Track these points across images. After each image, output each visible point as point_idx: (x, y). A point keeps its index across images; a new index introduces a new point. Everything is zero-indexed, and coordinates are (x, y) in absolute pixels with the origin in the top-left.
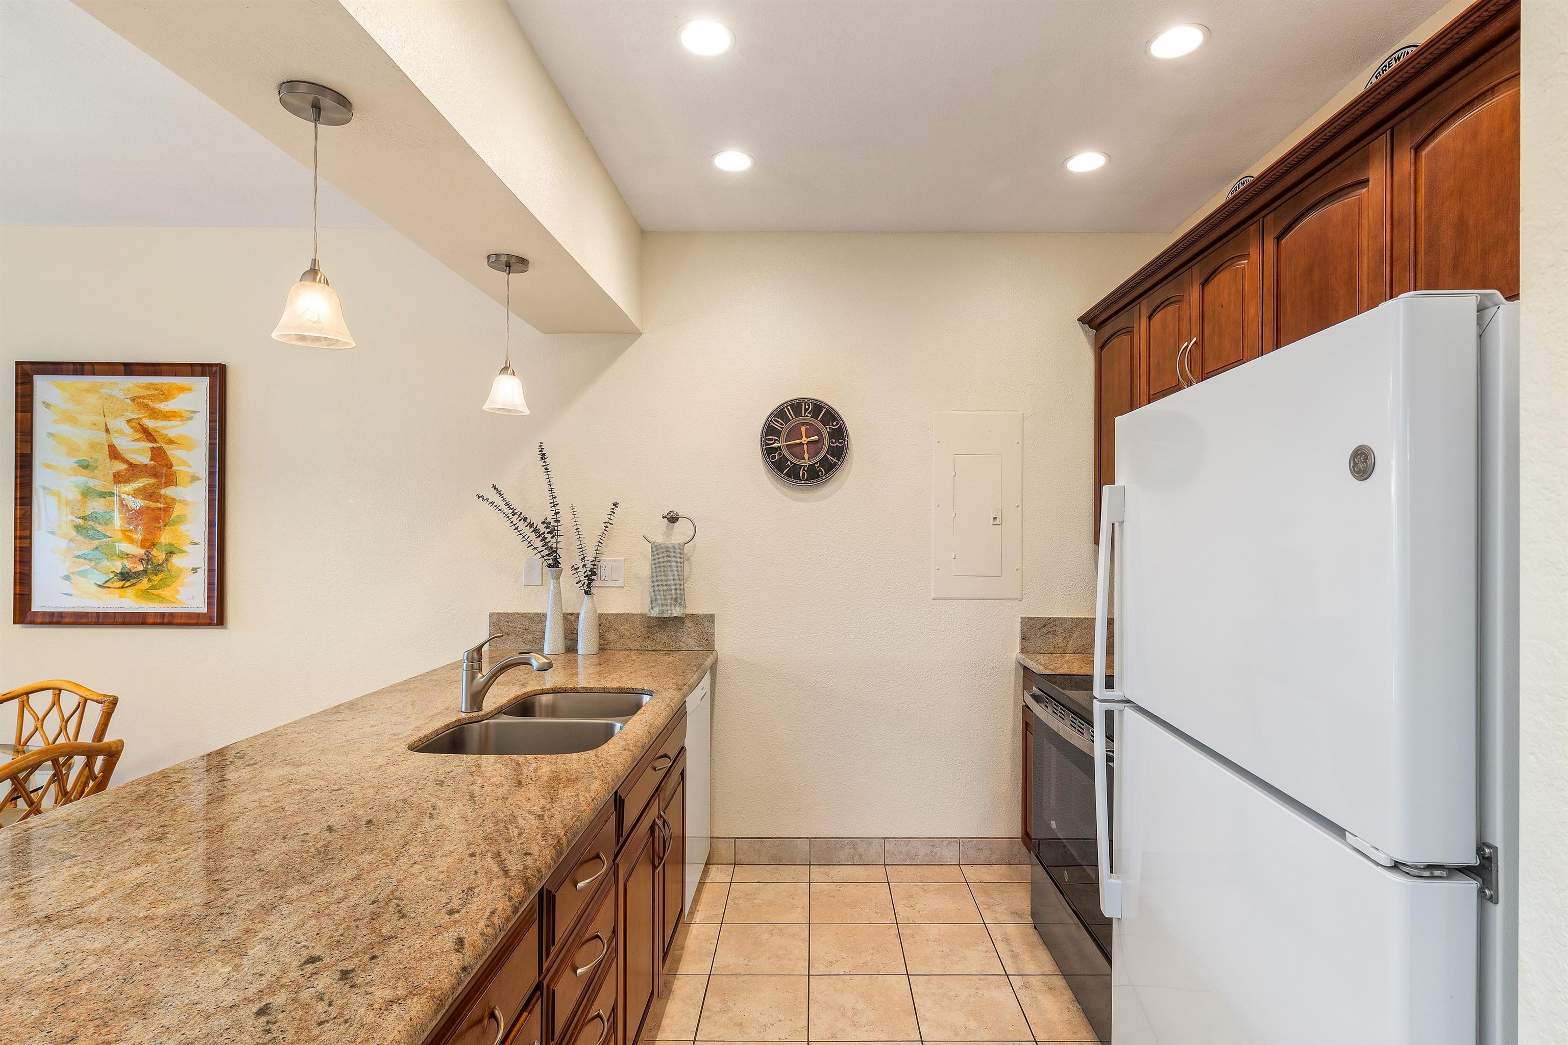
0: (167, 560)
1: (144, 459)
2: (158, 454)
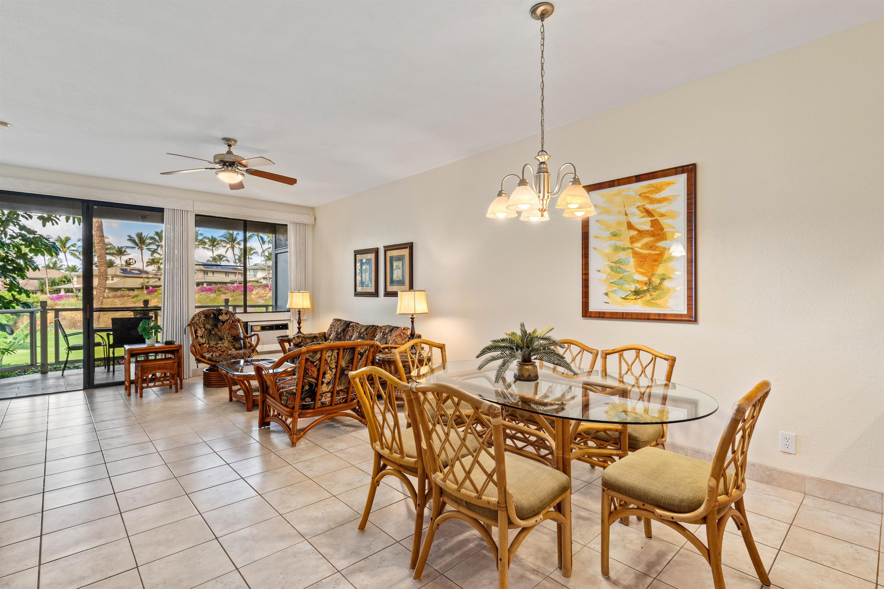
0: (660, 284)
1: (647, 227)
2: (655, 223)
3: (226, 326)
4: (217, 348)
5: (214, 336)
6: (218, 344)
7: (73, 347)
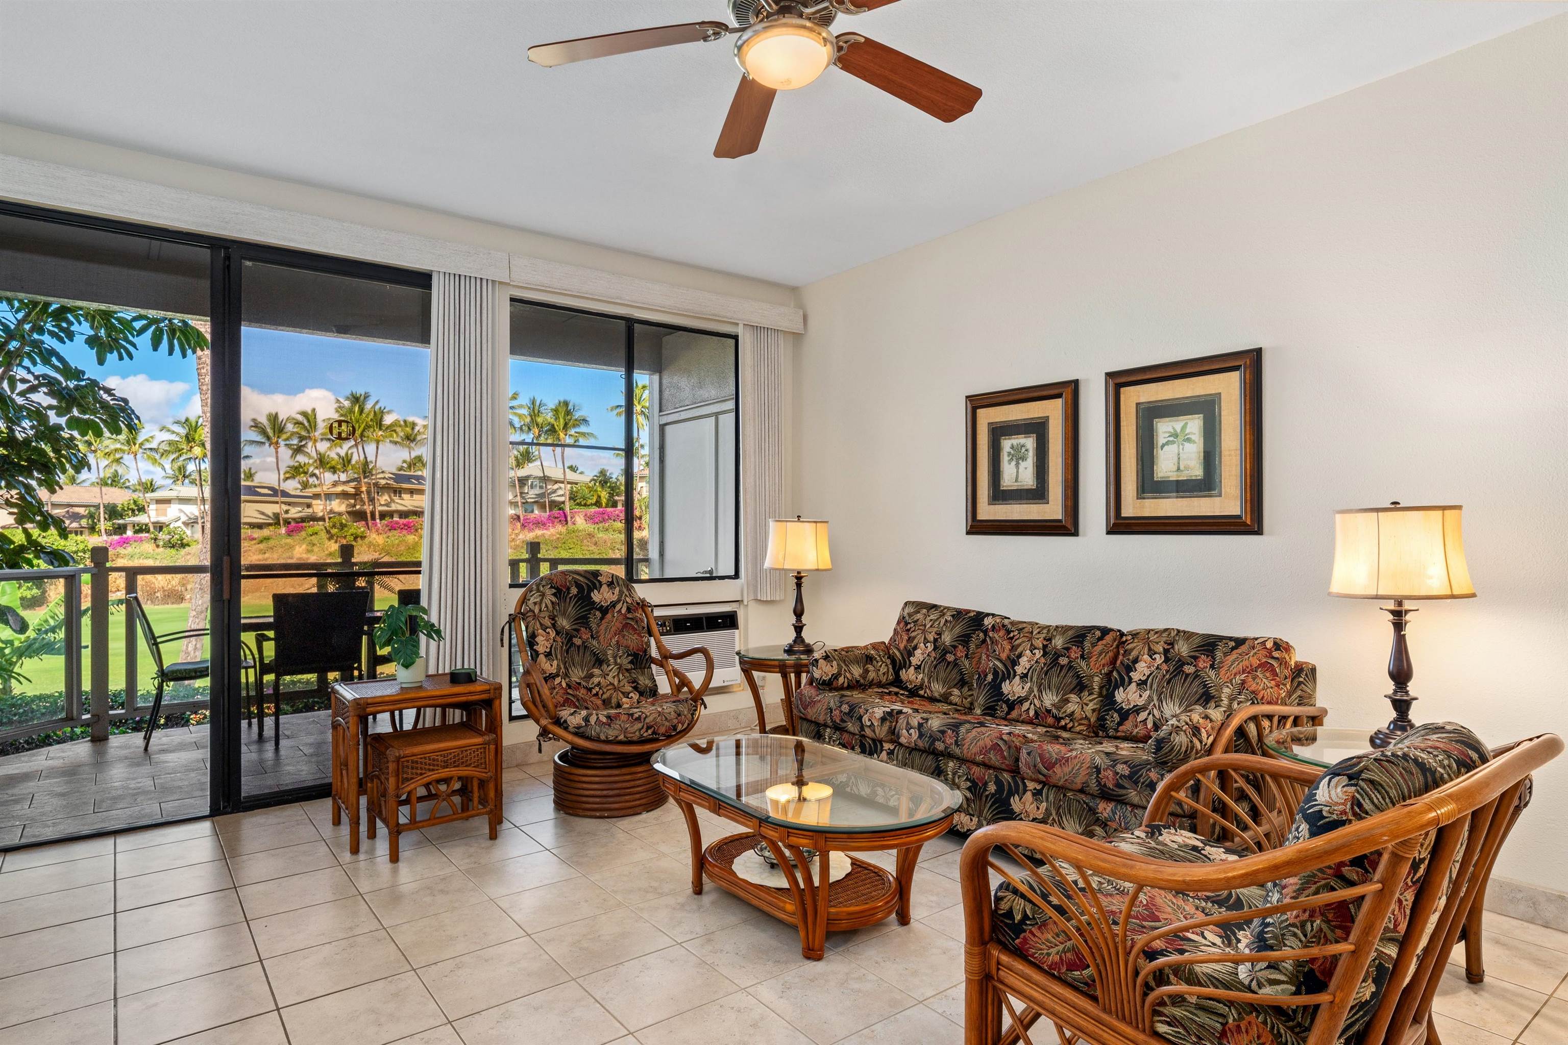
3: (614, 620)
4: (590, 690)
5: (581, 651)
6: (591, 676)
7: (173, 672)
